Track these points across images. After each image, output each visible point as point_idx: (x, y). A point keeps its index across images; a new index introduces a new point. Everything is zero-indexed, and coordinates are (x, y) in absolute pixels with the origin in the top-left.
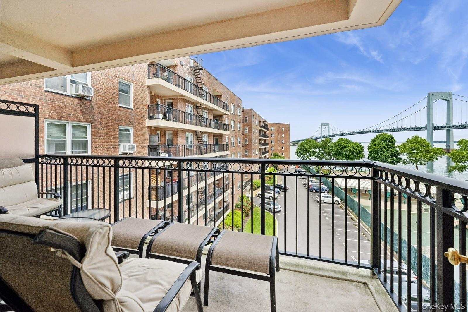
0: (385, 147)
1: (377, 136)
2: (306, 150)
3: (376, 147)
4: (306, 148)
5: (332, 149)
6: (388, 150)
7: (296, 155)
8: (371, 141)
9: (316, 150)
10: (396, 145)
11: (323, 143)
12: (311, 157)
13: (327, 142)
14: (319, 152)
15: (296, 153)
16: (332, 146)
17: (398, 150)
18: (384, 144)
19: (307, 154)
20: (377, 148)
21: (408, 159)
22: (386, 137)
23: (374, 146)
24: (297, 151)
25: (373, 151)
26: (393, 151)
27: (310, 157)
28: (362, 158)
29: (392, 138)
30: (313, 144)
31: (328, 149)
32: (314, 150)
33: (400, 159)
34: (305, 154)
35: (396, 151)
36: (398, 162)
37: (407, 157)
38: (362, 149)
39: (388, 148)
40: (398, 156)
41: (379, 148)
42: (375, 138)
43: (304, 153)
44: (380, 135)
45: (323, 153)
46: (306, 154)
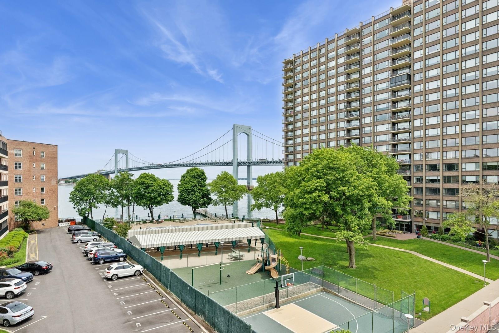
0: (196, 186)
1: (188, 171)
2: (90, 193)
3: (186, 186)
4: (89, 190)
5: (132, 190)
6: (199, 189)
7: (70, 201)
8: (181, 178)
9: (107, 192)
10: (207, 182)
11: (118, 181)
12: (98, 203)
13: (125, 178)
14: (111, 196)
15: (70, 198)
16: (132, 186)
17: (209, 188)
18: (195, 181)
19: (90, 200)
20: (188, 187)
21: (218, 199)
22: (197, 172)
23: (185, 185)
24: (73, 195)
25: (183, 190)
26: (204, 191)
27: (96, 205)
28: (171, 201)
29: (203, 173)
30: (101, 182)
31: (126, 190)
32: (103, 192)
33: (210, 199)
34: (87, 200)
35: (207, 190)
36: (209, 203)
37: (217, 197)
38: (171, 189)
39: (199, 187)
40: (209, 196)
41: (190, 186)
42: (186, 174)
43: (85, 198)
44: (191, 170)
45: (118, 197)
46: (88, 198)
